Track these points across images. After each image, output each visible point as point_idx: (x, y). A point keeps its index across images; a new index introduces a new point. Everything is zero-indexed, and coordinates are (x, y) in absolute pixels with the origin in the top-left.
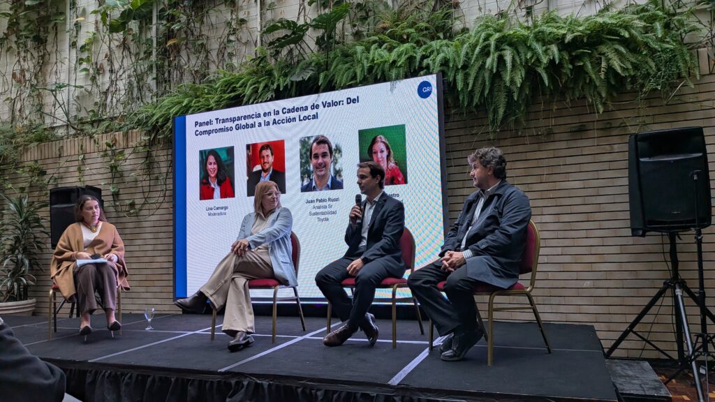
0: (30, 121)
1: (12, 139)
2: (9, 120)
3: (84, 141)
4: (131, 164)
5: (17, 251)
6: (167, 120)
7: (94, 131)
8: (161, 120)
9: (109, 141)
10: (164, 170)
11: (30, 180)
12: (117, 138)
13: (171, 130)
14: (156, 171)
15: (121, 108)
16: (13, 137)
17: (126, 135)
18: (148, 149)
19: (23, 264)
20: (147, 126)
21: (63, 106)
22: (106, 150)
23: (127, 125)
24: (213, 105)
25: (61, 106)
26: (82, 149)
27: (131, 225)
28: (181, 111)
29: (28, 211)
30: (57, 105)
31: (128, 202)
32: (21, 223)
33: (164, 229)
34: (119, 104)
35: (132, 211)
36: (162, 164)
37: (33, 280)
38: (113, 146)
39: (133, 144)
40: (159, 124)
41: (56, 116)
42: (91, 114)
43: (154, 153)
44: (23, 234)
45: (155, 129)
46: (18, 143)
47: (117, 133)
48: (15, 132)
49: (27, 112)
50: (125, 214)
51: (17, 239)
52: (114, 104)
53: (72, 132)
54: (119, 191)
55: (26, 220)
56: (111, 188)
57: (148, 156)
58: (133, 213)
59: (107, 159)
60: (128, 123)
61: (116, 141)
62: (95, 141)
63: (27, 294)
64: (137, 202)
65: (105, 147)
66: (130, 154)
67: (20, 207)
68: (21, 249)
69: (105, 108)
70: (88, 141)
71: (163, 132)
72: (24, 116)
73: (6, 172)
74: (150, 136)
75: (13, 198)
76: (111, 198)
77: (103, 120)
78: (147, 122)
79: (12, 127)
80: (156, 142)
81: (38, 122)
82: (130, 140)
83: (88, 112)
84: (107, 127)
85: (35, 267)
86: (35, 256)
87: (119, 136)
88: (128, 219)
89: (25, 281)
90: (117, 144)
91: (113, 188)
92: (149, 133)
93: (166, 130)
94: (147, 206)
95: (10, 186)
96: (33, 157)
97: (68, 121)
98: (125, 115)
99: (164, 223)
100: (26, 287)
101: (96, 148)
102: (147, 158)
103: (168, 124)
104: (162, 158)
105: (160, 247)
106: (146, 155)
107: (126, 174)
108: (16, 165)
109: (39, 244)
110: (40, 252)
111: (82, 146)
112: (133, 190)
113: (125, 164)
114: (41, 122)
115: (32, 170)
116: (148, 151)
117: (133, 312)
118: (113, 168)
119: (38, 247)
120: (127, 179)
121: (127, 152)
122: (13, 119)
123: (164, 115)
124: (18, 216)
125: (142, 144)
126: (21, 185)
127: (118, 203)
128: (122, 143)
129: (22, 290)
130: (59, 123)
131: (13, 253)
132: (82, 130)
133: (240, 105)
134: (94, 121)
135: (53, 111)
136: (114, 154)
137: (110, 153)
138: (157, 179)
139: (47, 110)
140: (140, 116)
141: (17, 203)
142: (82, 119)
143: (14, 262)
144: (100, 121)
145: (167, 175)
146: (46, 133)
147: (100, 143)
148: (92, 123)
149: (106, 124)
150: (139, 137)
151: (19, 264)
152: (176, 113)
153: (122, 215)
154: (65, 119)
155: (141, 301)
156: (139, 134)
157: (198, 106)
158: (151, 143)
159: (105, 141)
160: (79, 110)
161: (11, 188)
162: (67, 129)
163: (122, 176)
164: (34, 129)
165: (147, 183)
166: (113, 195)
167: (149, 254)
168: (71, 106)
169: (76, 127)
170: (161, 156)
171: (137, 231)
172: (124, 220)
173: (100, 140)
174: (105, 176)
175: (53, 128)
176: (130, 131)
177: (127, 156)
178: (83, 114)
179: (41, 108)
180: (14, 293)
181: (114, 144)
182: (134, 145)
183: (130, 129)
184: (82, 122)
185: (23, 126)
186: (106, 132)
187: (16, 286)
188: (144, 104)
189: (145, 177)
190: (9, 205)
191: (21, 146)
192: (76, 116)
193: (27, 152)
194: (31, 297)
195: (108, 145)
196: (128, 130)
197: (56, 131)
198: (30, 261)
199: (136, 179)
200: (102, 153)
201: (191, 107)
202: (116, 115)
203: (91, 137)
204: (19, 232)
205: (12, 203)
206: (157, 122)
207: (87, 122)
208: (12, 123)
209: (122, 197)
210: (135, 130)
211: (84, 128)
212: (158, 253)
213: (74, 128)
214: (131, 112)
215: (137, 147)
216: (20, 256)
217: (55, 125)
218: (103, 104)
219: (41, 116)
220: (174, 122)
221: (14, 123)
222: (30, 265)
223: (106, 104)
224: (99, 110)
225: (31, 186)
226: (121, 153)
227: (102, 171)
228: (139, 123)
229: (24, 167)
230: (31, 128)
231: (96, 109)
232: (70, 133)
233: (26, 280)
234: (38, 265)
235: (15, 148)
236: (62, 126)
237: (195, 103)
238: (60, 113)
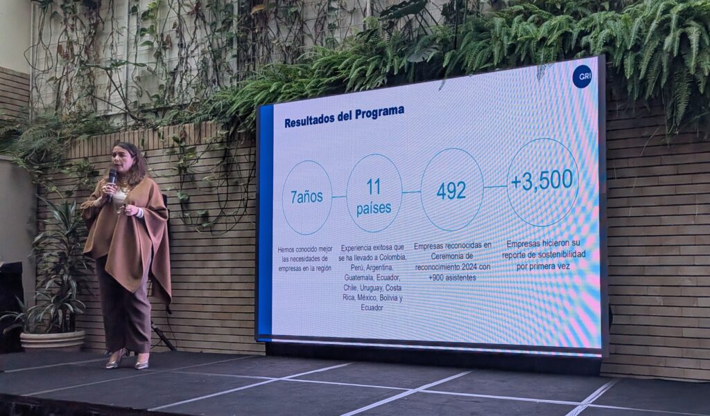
0: (79, 107)
1: (56, 129)
2: (54, 106)
3: (146, 135)
4: (204, 164)
5: (62, 270)
6: (250, 110)
7: (158, 121)
8: (242, 110)
9: (177, 135)
10: (245, 174)
11: (78, 182)
12: (187, 131)
13: (255, 122)
14: (235, 174)
15: (192, 93)
16: (58, 127)
17: (198, 128)
18: (225, 146)
19: (69, 287)
20: (225, 117)
21: (120, 89)
22: (173, 147)
23: (199, 115)
24: (309, 92)
25: (117, 89)
26: (143, 144)
27: (203, 242)
28: (267, 99)
29: (75, 221)
30: (113, 88)
31: (200, 213)
32: (67, 236)
33: (244, 249)
34: (190, 88)
35: (204, 225)
36: (244, 167)
37: (82, 308)
38: (181, 142)
39: (207, 139)
40: (240, 115)
41: (111, 102)
42: (155, 99)
43: (233, 152)
44: (70, 249)
45: (235, 121)
46: (65, 134)
47: (187, 125)
48: (60, 121)
49: (76, 96)
50: (196, 228)
51: (62, 256)
52: (184, 88)
53: (131, 122)
54: (189, 199)
55: (73, 232)
56: (178, 194)
57: (226, 155)
58: (207, 227)
59: (175, 158)
60: (200, 112)
61: (186, 135)
62: (159, 135)
63: (74, 325)
64: (211, 213)
65: (172, 142)
66: (203, 152)
67: (65, 215)
68: (67, 268)
69: (173, 93)
70: (151, 133)
71: (245, 126)
72: (72, 101)
73: (50, 172)
74: (229, 130)
75: (58, 204)
76: (179, 208)
77: (171, 108)
78: (224, 112)
79: (56, 114)
80: (237, 136)
81: (89, 108)
82: (203, 134)
83: (151, 98)
84: (175, 117)
85: (84, 291)
86: (83, 278)
87: (190, 128)
88: (199, 234)
89: (72, 309)
90: (187, 139)
91: (182, 195)
92: (226, 126)
93: (249, 122)
94: (223, 219)
95: (54, 189)
96: (82, 153)
97: (126, 108)
98: (198, 103)
99: (244, 241)
100: (73, 315)
101: (161, 144)
102: (224, 158)
103: (252, 115)
104: (243, 159)
105: (239, 271)
106: (222, 155)
107: (197, 178)
108: (61, 163)
109: (89, 263)
110: (91, 273)
111: (143, 141)
112: (206, 199)
113: (197, 164)
114: (93, 109)
115: (81, 170)
116: (226, 149)
117: (205, 351)
118: (182, 169)
119: (87, 265)
120: (200, 184)
121: (200, 149)
122: (58, 104)
123: (245, 103)
124: (62, 226)
125: (219, 140)
126: (67, 188)
127: (187, 215)
128: (192, 138)
129: (68, 319)
130: (115, 111)
131: (57, 273)
132: (144, 120)
133: (343, 92)
134: (159, 109)
135: (108, 95)
136: (184, 151)
137: (177, 150)
138: (236, 185)
139: (100, 93)
140: (216, 104)
141: (63, 211)
142: (144, 105)
143: (58, 284)
144: (165, 109)
145: (249, 181)
146: (99, 123)
147: (166, 137)
148: (156, 112)
149: (173, 112)
150: (216, 132)
151: (65, 287)
152: (261, 102)
153: (192, 229)
154: (122, 106)
155: (214, 338)
156: (214, 127)
157: (290, 93)
158: (230, 139)
159: (171, 135)
160: (139, 95)
161: (55, 192)
162: (125, 118)
163: (193, 180)
164: (84, 117)
165: (224, 190)
166: (181, 204)
167: (226, 279)
168: (129, 89)
169: (136, 116)
170: (241, 155)
171: (211, 249)
172: (195, 235)
173: (166, 133)
174: (172, 180)
175: (108, 117)
176: (204, 123)
177: (199, 155)
178: (145, 100)
179: (92, 91)
180: (58, 323)
181: (184, 139)
182: (208, 141)
183: (203, 120)
184: (143, 110)
185: (70, 113)
186: (173, 124)
187: (61, 315)
188: (221, 88)
189: (221, 182)
190: (53, 214)
191: (68, 138)
192: (136, 102)
193: (75, 146)
194: (80, 329)
195: (176, 140)
196: (201, 121)
197: (111, 121)
198: (77, 283)
199: (210, 184)
200: (168, 151)
201: (280, 94)
202: (186, 102)
203: (155, 130)
204: (65, 246)
205: (57, 210)
206: (237, 113)
207: (150, 110)
208: (56, 109)
209: (193, 206)
210: (209, 122)
211: (145, 117)
212: (236, 279)
213: (133, 118)
214: (205, 98)
215: (211, 143)
216: (65, 277)
217: (110, 113)
218: (170, 88)
219: (92, 102)
220: (258, 113)
221: (59, 110)
222: (79, 288)
223: (174, 88)
224: (165, 96)
225: (79, 190)
226: (193, 151)
227: (168, 173)
228: (215, 113)
229: (71, 165)
230: (79, 117)
231: (161, 93)
232: (128, 124)
233: (73, 307)
234: (87, 288)
235: (60, 141)
236: (118, 115)
237: (285, 89)
238: (116, 98)
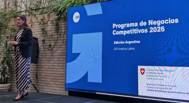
0: (12, 9)
1: (4, 16)
2: (4, 8)
3: (32, 18)
4: (50, 28)
5: (4, 63)
6: (65, 9)
7: (36, 13)
8: (63, 9)
9: (42, 18)
10: (63, 31)
11: (11, 33)
13: (67, 13)
14: (60, 31)
15: (47, 3)
16: (5, 15)
17: (49, 16)
18: (57, 22)
19: (6, 69)
20: (57, 12)
21: (24, 3)
23: (49, 11)
24: (85, 2)
26: (31, 21)
27: (49, 54)
28: (71, 6)
29: (9, 47)
30: (22, 2)
31: (48, 44)
32: (6, 52)
33: (62, 57)
35: (49, 49)
36: (63, 28)
37: (10, 76)
39: (51, 19)
40: (62, 11)
41: (22, 7)
42: (35, 6)
43: (59, 24)
44: (7, 56)
45: (60, 13)
46: (7, 18)
47: (45, 14)
48: (6, 13)
49: (11, 5)
50: (47, 49)
51: (5, 58)
52: (45, 2)
53: (28, 14)
54: (45, 39)
55: (8, 50)
56: (42, 38)
57: (57, 25)
59: (41, 25)
61: (45, 18)
62: (36, 18)
63: (7, 82)
64: (52, 44)
65: (40, 20)
66: (50, 24)
67: (6, 45)
68: (6, 62)
69: (41, 4)
71: (64, 14)
72: (10, 7)
73: (2, 30)
74: (58, 16)
75: (4, 41)
77: (40, 9)
78: (57, 10)
79: (5, 11)
80: (61, 19)
81: (15, 9)
82: (50, 17)
84: (41, 12)
85: (11, 70)
86: (11, 66)
88: (48, 52)
89: (7, 76)
90: (45, 19)
91: (43, 38)
92: (58, 15)
94: (56, 46)
95: (3, 36)
96: (12, 24)
97: (26, 9)
98: (49, 7)
99: (62, 54)
100: (7, 78)
101: (37, 21)
103: (66, 11)
104: (63, 26)
105: (60, 65)
106: (56, 25)
107: (48, 32)
108: (6, 27)
109: (13, 61)
110: (13, 64)
112: (50, 39)
113: (48, 28)
114: (16, 9)
115: (12, 29)
116: (57, 23)
117: (49, 93)
118: (43, 29)
120: (48, 34)
122: (5, 8)
123: (64, 7)
124: (5, 48)
125: (55, 19)
126: (7, 36)
127: (44, 45)
128: (47, 19)
129: (5, 79)
130: (23, 10)
132: (32, 13)
135: (21, 5)
136: (44, 24)
137: (42, 23)
138: (60, 34)
139: (18, 4)
140: (55, 7)
141: (6, 43)
143: (3, 68)
145: (64, 33)
146: (18, 14)
147: (38, 19)
148: (36, 10)
150: (54, 17)
152: (69, 6)
153: (45, 49)
155: (52, 88)
156: (54, 15)
157: (78, 3)
158: (59, 19)
159: (40, 18)
160: (31, 5)
162: (26, 12)
163: (46, 33)
164: (13, 12)
165: (56, 36)
166: (42, 41)
167: (56, 67)
168: (27, 2)
169: (29, 12)
170: (62, 24)
171: (51, 57)
173: (38, 17)
174: (40, 33)
177: (48, 24)
179: (16, 4)
180: (2, 81)
181: (44, 19)
182: (52, 20)
183: (50, 13)
184: (32, 9)
185: (9, 11)
186: (41, 14)
187: (3, 78)
188: (56, 2)
189: (55, 34)
190: (2, 44)
191: (8, 19)
192: (29, 7)
193: (10, 22)
194: (9, 83)
195: (41, 20)
196: (49, 13)
197: (21, 13)
198: (9, 67)
199: (52, 34)
200: (39, 23)
201: (75, 4)
202: (45, 7)
203: (35, 16)
207: (34, 9)
208: (5, 10)
209: (46, 42)
210: (52, 13)
211: (32, 12)
212: (59, 67)
214: (51, 5)
216: (5, 65)
217: (21, 11)
218: (40, 2)
219: (16, 7)
220: (68, 11)
221: (6, 10)
222: (9, 69)
224: (38, 5)
225: (11, 36)
227: (39, 31)
228: (54, 10)
229: (8, 28)
235: (6, 20)
